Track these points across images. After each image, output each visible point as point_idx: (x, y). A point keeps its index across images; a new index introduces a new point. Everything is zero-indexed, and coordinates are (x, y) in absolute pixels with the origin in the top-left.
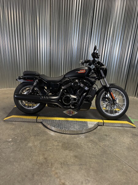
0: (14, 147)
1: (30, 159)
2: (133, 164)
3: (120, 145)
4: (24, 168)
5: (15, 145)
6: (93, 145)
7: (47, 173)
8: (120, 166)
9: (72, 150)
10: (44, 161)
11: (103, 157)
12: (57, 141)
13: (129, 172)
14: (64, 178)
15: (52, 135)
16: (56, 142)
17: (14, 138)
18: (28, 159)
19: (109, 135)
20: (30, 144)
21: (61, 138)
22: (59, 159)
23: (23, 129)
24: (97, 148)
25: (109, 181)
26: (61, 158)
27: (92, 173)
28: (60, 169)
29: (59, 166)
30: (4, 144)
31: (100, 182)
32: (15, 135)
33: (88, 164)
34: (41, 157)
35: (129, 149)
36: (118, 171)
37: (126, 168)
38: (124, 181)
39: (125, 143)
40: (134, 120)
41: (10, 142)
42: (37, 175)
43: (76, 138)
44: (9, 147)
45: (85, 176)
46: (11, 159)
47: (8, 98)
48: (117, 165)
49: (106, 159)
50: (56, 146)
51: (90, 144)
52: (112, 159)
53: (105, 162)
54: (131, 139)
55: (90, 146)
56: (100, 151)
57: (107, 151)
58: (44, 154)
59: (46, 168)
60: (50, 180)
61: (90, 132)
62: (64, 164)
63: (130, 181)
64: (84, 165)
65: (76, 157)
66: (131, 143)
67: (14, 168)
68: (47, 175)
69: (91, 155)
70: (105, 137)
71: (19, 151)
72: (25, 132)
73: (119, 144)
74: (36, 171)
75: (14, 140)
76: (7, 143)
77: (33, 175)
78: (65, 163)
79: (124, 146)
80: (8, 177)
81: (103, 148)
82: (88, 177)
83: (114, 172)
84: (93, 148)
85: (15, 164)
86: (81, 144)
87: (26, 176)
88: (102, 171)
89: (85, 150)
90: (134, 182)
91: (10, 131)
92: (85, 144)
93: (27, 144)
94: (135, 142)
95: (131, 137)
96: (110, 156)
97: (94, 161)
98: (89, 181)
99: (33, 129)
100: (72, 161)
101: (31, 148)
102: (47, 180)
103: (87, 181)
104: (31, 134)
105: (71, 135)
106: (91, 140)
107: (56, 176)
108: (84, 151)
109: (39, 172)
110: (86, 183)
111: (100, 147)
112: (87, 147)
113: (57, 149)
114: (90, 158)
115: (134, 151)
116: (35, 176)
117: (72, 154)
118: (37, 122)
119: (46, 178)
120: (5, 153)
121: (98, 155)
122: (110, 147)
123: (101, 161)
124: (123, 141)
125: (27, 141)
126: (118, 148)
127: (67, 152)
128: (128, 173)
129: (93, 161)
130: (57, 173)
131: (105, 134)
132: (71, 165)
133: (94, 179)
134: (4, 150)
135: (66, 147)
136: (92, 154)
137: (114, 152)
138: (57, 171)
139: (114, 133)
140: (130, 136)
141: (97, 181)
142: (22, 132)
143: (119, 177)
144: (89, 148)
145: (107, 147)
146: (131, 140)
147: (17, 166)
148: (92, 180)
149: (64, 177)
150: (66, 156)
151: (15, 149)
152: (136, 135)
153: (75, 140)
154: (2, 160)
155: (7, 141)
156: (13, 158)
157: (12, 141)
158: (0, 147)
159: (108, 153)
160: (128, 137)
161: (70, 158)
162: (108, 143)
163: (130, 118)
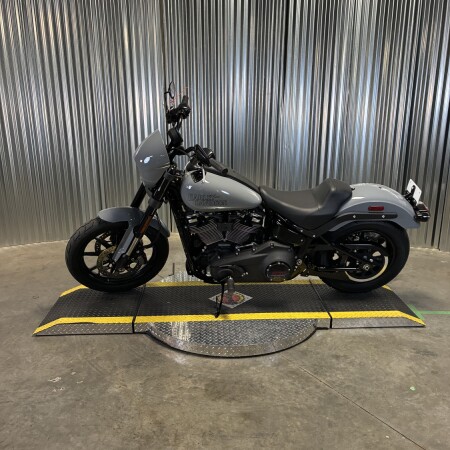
0: (69, 398)
1: (116, 427)
2: (413, 428)
3: (377, 379)
5: (70, 392)
6: (296, 383)
8: (373, 435)
9: (234, 399)
10: (155, 429)
11: (325, 414)
12: (191, 377)
13: (401, 448)
15: (177, 364)
16: (190, 381)
17: (69, 373)
18: (109, 426)
19: (345, 356)
20: (115, 389)
21: (205, 370)
22: (197, 423)
23: (93, 351)
24: (309, 392)
26: (204, 421)
28: (199, 448)
29: (198, 440)
30: (41, 390)
32: (71, 366)
33: (281, 434)
34: (146, 421)
35: (403, 390)
37: (390, 439)
39: (391, 374)
40: (425, 312)
41: (56, 385)
43: (248, 369)
44: (54, 399)
46: (62, 428)
47: (44, 268)
48: (364, 432)
49: (332, 419)
50: (189, 390)
51: (287, 382)
52: (350, 417)
53: (330, 424)
54: (412, 364)
55: (288, 386)
56: (316, 399)
57: (336, 397)
58: (153, 413)
59: (160, 448)
61: (289, 351)
62: (211, 435)
64: (268, 434)
65: (246, 416)
66: (409, 375)
70: (334, 360)
71: (83, 406)
72: (98, 359)
73: (373, 378)
75: (69, 380)
76: (48, 388)
78: (215, 432)
79: (388, 382)
81: (325, 390)
85: (72, 439)
86: (261, 382)
89: (272, 399)
91: (54, 357)
92: (273, 383)
93: (106, 387)
94: (421, 372)
95: (411, 359)
96: (346, 411)
97: (299, 424)
100: (236, 425)
101: (116, 397)
104: (116, 362)
105: (234, 360)
106: (293, 372)
108: (269, 401)
111: (318, 387)
112: (280, 390)
113: (192, 398)
114: (288, 416)
115: (417, 396)
117: (234, 408)
118: (134, 333)
120: (43, 414)
121: (310, 408)
122: (348, 387)
123: (318, 424)
124: (389, 370)
125: (106, 381)
126: (369, 389)
127: (221, 404)
129: (297, 426)
131: (334, 353)
132: (233, 437)
134: (41, 405)
135: (218, 392)
136: (293, 408)
137: (359, 399)
139: (358, 348)
140: (407, 355)
142: (89, 359)
144: (286, 392)
145: (337, 389)
146: (410, 368)
147: (78, 445)
150: (218, 414)
151: (71, 402)
152: (427, 353)
153: (245, 372)
154: (35, 432)
155: (49, 383)
156: (66, 427)
157: (62, 383)
158: (30, 400)
159: (341, 402)
160: (403, 358)
161: (231, 419)
162: (343, 378)
163: (412, 308)
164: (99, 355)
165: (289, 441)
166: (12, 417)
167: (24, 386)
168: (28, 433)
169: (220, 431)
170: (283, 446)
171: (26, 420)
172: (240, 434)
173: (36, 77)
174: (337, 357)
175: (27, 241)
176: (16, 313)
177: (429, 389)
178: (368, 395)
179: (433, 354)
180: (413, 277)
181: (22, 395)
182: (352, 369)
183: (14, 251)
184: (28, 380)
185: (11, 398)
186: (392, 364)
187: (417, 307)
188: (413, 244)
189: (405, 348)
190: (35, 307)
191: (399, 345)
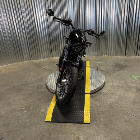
0: (29, 114)
3: (125, 100)
4: (41, 130)
5: (29, 112)
6: (100, 103)
7: (62, 131)
8: (127, 118)
11: (111, 112)
13: (137, 122)
14: (78, 134)
17: (27, 106)
20: (43, 110)
23: (34, 98)
25: (118, 131)
27: (102, 126)
28: (73, 127)
30: (19, 112)
31: (110, 133)
32: (28, 104)
33: (98, 120)
35: (134, 102)
36: (126, 122)
37: (132, 119)
38: (132, 130)
39: (130, 98)
40: (137, 77)
41: (23, 110)
44: (24, 115)
45: (96, 129)
47: (13, 72)
48: (124, 117)
49: (113, 114)
52: (119, 113)
53: (113, 116)
54: (136, 94)
55: (98, 105)
56: (107, 108)
57: (114, 107)
60: (65, 136)
61: (96, 93)
63: (138, 130)
66: (135, 98)
67: (32, 130)
68: (62, 133)
69: (99, 112)
70: (111, 95)
71: (33, 117)
72: (36, 101)
74: (52, 131)
75: (28, 108)
77: (50, 134)
79: (129, 101)
80: (28, 139)
82: (99, 130)
84: (101, 106)
85: (32, 127)
87: (44, 136)
88: (111, 124)
91: (22, 101)
92: (92, 104)
93: (40, 110)
95: (135, 92)
96: (117, 111)
97: (103, 116)
98: (100, 133)
99: (42, 97)
101: (44, 113)
102: (62, 136)
103: (98, 133)
104: (42, 101)
107: (70, 132)
109: (54, 132)
110: (98, 135)
111: (107, 104)
112: (95, 106)
114: (99, 114)
116: (52, 134)
120: (21, 120)
121: (106, 111)
122: (117, 103)
123: (109, 116)
124: (129, 96)
125: (39, 108)
126: (123, 103)
128: (135, 123)
130: (70, 130)
131: (110, 92)
133: (104, 131)
134: (20, 117)
137: (121, 107)
138: (71, 128)
139: (118, 90)
141: (107, 132)
142: (33, 101)
143: (127, 126)
145: (113, 104)
146: (135, 95)
147: (34, 129)
148: (103, 132)
149: (77, 132)
151: (30, 115)
154: (20, 126)
155: (21, 110)
156: (29, 123)
157: (26, 109)
158: (16, 116)
159: (115, 108)
160: (132, 92)
162: (114, 100)
163: (133, 76)
164: (36, 99)
165: (100, 122)
166: (11, 122)
167: (13, 111)
168: (17, 126)
170: (99, 124)
171: (16, 122)
174: (112, 94)
175: (6, 64)
176: (7, 88)
178: (123, 105)
180: (132, 65)
181: (14, 114)
182: (117, 97)
183: (3, 67)
184: (15, 109)
185: (10, 116)
186: (129, 95)
187: (135, 75)
188: (130, 55)
189: (133, 89)
190: (13, 85)
191: (130, 88)
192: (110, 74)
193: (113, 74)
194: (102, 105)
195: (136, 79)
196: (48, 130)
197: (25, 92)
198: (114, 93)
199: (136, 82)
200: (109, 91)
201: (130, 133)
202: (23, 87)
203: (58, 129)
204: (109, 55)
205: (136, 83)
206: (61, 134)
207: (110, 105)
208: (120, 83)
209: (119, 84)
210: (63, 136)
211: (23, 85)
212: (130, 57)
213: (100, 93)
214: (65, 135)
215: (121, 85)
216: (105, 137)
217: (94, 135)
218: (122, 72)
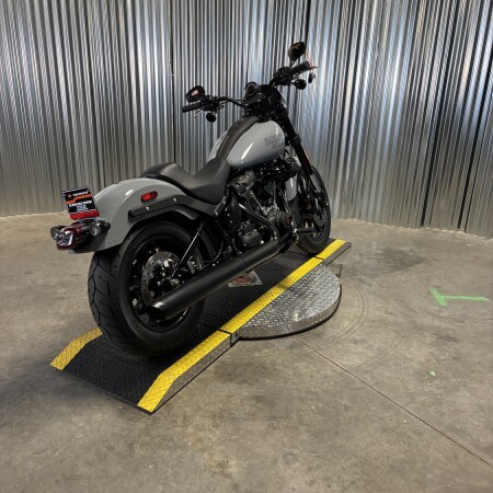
2: (432, 413)
3: (396, 364)
4: (102, 429)
6: (312, 366)
7: (172, 440)
8: (391, 420)
9: (245, 382)
11: (341, 398)
13: (419, 433)
14: (223, 452)
22: (206, 405)
24: (325, 376)
25: (356, 457)
26: (214, 403)
28: (209, 430)
29: (208, 422)
31: (329, 460)
33: (295, 417)
35: (422, 375)
36: (385, 431)
37: (408, 423)
38: (401, 456)
39: (411, 359)
40: (448, 297)
42: (142, 446)
43: (260, 351)
45: (284, 445)
47: (36, 242)
48: (381, 416)
49: (349, 403)
51: (301, 366)
52: (367, 401)
53: (346, 408)
54: (433, 349)
55: (303, 370)
56: (332, 383)
57: (354, 382)
59: (168, 429)
60: (181, 455)
61: (305, 334)
63: (418, 458)
64: (281, 418)
65: (258, 399)
66: (430, 360)
67: (74, 428)
68: (171, 444)
69: (304, 394)
70: (351, 345)
73: (392, 363)
74: (140, 436)
77: (131, 446)
78: (226, 415)
79: (407, 368)
80: (57, 453)
82: (294, 446)
83: (370, 435)
84: (312, 376)
85: (74, 419)
86: (274, 365)
87: (110, 448)
88: (337, 433)
89: (285, 382)
90: (431, 459)
92: (286, 367)
94: (442, 358)
95: (432, 344)
96: (363, 395)
97: (313, 407)
98: (296, 458)
100: (247, 408)
102: (171, 456)
103: (289, 457)
106: (307, 355)
107: (199, 446)
108: (282, 385)
109: (147, 439)
110: (287, 463)
111: (334, 371)
112: (294, 374)
114: (302, 400)
115: (437, 381)
116: (137, 446)
117: (246, 391)
119: (168, 452)
121: (326, 392)
122: (367, 372)
123: (334, 407)
124: (408, 355)
126: (388, 374)
127: (231, 387)
128: (414, 436)
129: (311, 409)
130: (200, 440)
131: (351, 337)
132: (244, 420)
133: (309, 451)
134: (40, 384)
135: (230, 375)
136: (308, 392)
137: (377, 383)
138: (202, 435)
139: (377, 333)
140: (428, 341)
141: (318, 457)
143: (386, 446)
144: (301, 376)
146: (431, 353)
147: (81, 424)
148: (306, 454)
149: (221, 448)
150: (229, 397)
152: (449, 338)
153: (257, 354)
159: (358, 386)
160: (424, 343)
161: (242, 402)
162: (360, 362)
163: (435, 292)
165: (302, 424)
168: (27, 412)
169: (231, 414)
170: (297, 429)
172: (252, 417)
173: (26, 30)
174: (355, 342)
175: (16, 212)
177: (450, 375)
178: (386, 380)
179: (455, 340)
180: (438, 260)
182: (370, 354)
183: (2, 222)
186: (412, 349)
187: (441, 292)
188: (438, 226)
189: (426, 334)
190: (29, 282)
191: (419, 329)
192: (360, 280)
193: (369, 281)
194: (318, 372)
195: (443, 303)
196: (124, 433)
197: (68, 309)
198: (363, 341)
199: (441, 314)
200: (347, 332)
201: (392, 467)
202: (64, 290)
203: (160, 431)
204: (366, 220)
205: (442, 317)
206: (169, 448)
207: (341, 375)
208: (389, 310)
209: (386, 312)
210: (174, 457)
211: (63, 285)
212: (435, 232)
213: (319, 336)
214: (179, 452)
215: (391, 318)
216: (310, 469)
217: (275, 461)
218: (401, 276)
